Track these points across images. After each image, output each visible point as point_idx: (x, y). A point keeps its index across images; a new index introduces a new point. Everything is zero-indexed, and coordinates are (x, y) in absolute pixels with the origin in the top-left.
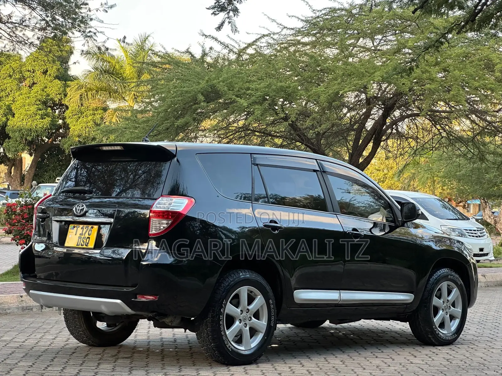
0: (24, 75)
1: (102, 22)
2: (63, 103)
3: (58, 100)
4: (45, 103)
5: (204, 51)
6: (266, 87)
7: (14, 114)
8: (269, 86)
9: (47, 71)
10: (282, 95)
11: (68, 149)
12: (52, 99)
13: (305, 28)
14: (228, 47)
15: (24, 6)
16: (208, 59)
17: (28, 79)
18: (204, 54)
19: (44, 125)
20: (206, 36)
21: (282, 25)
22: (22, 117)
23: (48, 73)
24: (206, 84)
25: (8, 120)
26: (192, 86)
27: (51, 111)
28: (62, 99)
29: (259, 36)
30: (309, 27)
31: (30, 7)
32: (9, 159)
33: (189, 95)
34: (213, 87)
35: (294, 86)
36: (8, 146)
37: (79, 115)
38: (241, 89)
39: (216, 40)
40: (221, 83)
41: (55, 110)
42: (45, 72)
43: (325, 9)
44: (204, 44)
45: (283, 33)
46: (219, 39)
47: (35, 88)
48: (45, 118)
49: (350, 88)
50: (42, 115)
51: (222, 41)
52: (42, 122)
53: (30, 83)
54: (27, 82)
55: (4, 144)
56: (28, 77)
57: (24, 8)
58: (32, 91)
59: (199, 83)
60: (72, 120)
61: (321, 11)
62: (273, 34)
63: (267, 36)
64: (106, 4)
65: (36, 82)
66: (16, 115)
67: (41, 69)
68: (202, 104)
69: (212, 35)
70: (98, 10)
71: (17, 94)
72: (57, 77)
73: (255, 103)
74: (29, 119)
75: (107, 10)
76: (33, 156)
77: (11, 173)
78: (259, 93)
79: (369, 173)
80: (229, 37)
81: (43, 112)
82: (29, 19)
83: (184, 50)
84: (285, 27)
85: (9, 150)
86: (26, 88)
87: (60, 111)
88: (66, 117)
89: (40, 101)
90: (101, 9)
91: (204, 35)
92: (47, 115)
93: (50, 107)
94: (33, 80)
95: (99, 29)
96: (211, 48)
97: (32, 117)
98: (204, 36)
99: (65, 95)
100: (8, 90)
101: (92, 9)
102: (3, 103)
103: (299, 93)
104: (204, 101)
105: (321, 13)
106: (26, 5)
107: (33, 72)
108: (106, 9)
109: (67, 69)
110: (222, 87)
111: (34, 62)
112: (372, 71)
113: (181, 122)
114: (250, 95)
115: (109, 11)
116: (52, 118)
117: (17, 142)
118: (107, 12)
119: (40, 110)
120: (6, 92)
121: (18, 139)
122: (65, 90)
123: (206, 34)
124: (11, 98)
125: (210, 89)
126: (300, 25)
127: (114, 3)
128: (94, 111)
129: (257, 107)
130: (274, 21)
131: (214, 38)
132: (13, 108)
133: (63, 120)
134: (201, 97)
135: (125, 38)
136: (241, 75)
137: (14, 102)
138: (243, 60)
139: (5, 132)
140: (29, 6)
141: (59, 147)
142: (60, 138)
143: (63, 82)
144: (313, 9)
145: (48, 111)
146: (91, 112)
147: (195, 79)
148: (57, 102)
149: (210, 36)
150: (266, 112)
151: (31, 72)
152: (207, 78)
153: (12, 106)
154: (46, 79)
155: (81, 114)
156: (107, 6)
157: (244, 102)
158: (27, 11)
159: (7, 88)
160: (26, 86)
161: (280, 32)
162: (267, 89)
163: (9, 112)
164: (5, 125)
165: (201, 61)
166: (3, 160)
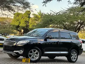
2: (29, 22)
8: (61, 19)
12: (27, 21)
16: (51, 15)
17: (23, 17)
18: (51, 14)
21: (64, 9)
27: (27, 23)
29: (60, 11)
31: (21, 4)
33: (47, 20)
38: (56, 20)
43: (71, 7)
44: (50, 12)
45: (64, 11)
47: (24, 19)
48: (25, 24)
62: (62, 11)
67: (25, 16)
69: (52, 11)
72: (28, 17)
76: (23, 30)
77: (20, 33)
78: (59, 21)
83: (47, 13)
85: (20, 29)
89: (25, 21)
95: (32, 8)
99: (29, 20)
101: (30, 5)
102: (19, 21)
109: (30, 16)
110: (53, 19)
115: (33, 5)
121: (21, 27)
125: (51, 19)
126: (67, 9)
129: (58, 23)
133: (29, 24)
134: (49, 21)
137: (21, 21)
141: (27, 29)
142: (28, 27)
144: (69, 7)
154: (26, 18)
157: (56, 22)
163: (20, 23)
164: (19, 25)
165: (50, 15)
166: (18, 31)
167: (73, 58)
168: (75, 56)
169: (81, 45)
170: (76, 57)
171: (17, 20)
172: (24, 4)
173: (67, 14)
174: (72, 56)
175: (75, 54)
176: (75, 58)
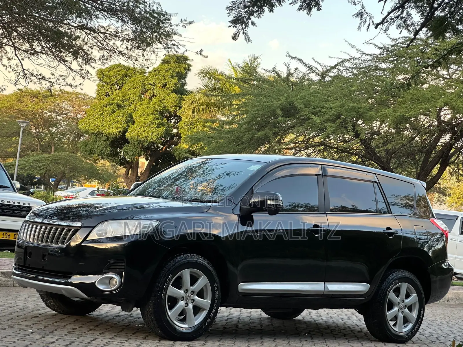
0: (146, 88)
1: (181, 36)
2: (177, 114)
3: (173, 111)
4: (162, 114)
5: (289, 71)
6: (339, 107)
7: (134, 122)
8: (342, 106)
9: (166, 85)
10: (353, 115)
11: (178, 156)
12: (168, 110)
13: (383, 55)
14: (312, 69)
15: (117, 20)
17: (149, 91)
18: (289, 74)
19: (159, 133)
20: (292, 57)
21: (361, 51)
22: (140, 125)
23: (167, 87)
24: (285, 101)
25: (128, 126)
26: (272, 102)
27: (166, 121)
28: (177, 110)
29: (341, 60)
30: (386, 54)
31: (123, 21)
32: (127, 162)
33: (269, 110)
34: (291, 103)
35: (364, 107)
36: (127, 150)
37: (191, 126)
38: (317, 107)
39: (301, 61)
40: (298, 101)
41: (171, 120)
42: (164, 86)
43: (401, 38)
44: (289, 64)
45: (362, 59)
46: (304, 61)
47: (154, 100)
48: (160, 127)
49: (415, 111)
50: (158, 124)
51: (307, 63)
52: (158, 131)
53: (151, 95)
54: (148, 94)
55: (124, 148)
56: (149, 89)
57: (117, 21)
58: (151, 102)
59: (280, 100)
60: (184, 130)
61: (397, 39)
62: (354, 59)
63: (347, 60)
64: (185, 20)
65: (156, 94)
66: (136, 123)
67: (161, 83)
68: (280, 118)
69: (298, 57)
70: (178, 26)
71: (138, 104)
72: (174, 91)
73: (327, 121)
74: (146, 127)
75: (186, 25)
76: (148, 161)
77: (128, 174)
78: (332, 112)
79: (456, 198)
80: (314, 60)
81: (160, 122)
82: (121, 31)
83: (271, 68)
84: (364, 53)
85: (127, 153)
86: (147, 99)
87: (175, 122)
88: (179, 127)
89: (157, 111)
90: (181, 25)
91: (290, 56)
92: (163, 124)
93: (166, 117)
94: (153, 92)
95: (181, 43)
96: (296, 69)
97: (149, 125)
98: (290, 58)
99: (180, 108)
100: (132, 100)
101: (173, 24)
102: (126, 112)
103: (369, 114)
104: (283, 116)
105: (397, 42)
106: (120, 19)
107: (154, 85)
108: (184, 25)
109: (184, 84)
110: (299, 105)
111: (156, 76)
112: (438, 97)
113: (261, 135)
114: (325, 113)
115: (188, 26)
116: (166, 128)
117: (135, 147)
118: (185, 27)
119: (157, 119)
120: (129, 101)
121: (136, 144)
122: (180, 103)
123: (292, 56)
124: (132, 107)
125: (288, 105)
126: (377, 52)
127: (193, 20)
128: (205, 123)
129: (330, 124)
130: (353, 47)
131: (299, 60)
132: (134, 117)
133: (177, 130)
134: (279, 112)
135: (202, 50)
136: (317, 94)
137: (135, 111)
138: (325, 82)
139: (125, 138)
140: (121, 19)
141: (171, 154)
142: (173, 146)
143: (180, 96)
144: (391, 37)
145: (164, 120)
146: (202, 124)
147: (276, 96)
148: (172, 113)
149: (296, 57)
150: (338, 130)
151: (152, 86)
152: (286, 95)
153: (133, 114)
154: (165, 92)
155: (193, 125)
156: (186, 23)
157: (317, 120)
158: (120, 24)
159: (130, 98)
160: (147, 97)
161: (359, 58)
162: (340, 109)
163: (130, 120)
164: (125, 131)
165: (286, 80)
166: (123, 162)
167: (395, 318)
168: (410, 308)
169: (440, 246)
170: (415, 314)
171: (114, 107)
172: (136, 21)
173: (378, 78)
174: (391, 306)
175: (408, 296)
176: (406, 320)
